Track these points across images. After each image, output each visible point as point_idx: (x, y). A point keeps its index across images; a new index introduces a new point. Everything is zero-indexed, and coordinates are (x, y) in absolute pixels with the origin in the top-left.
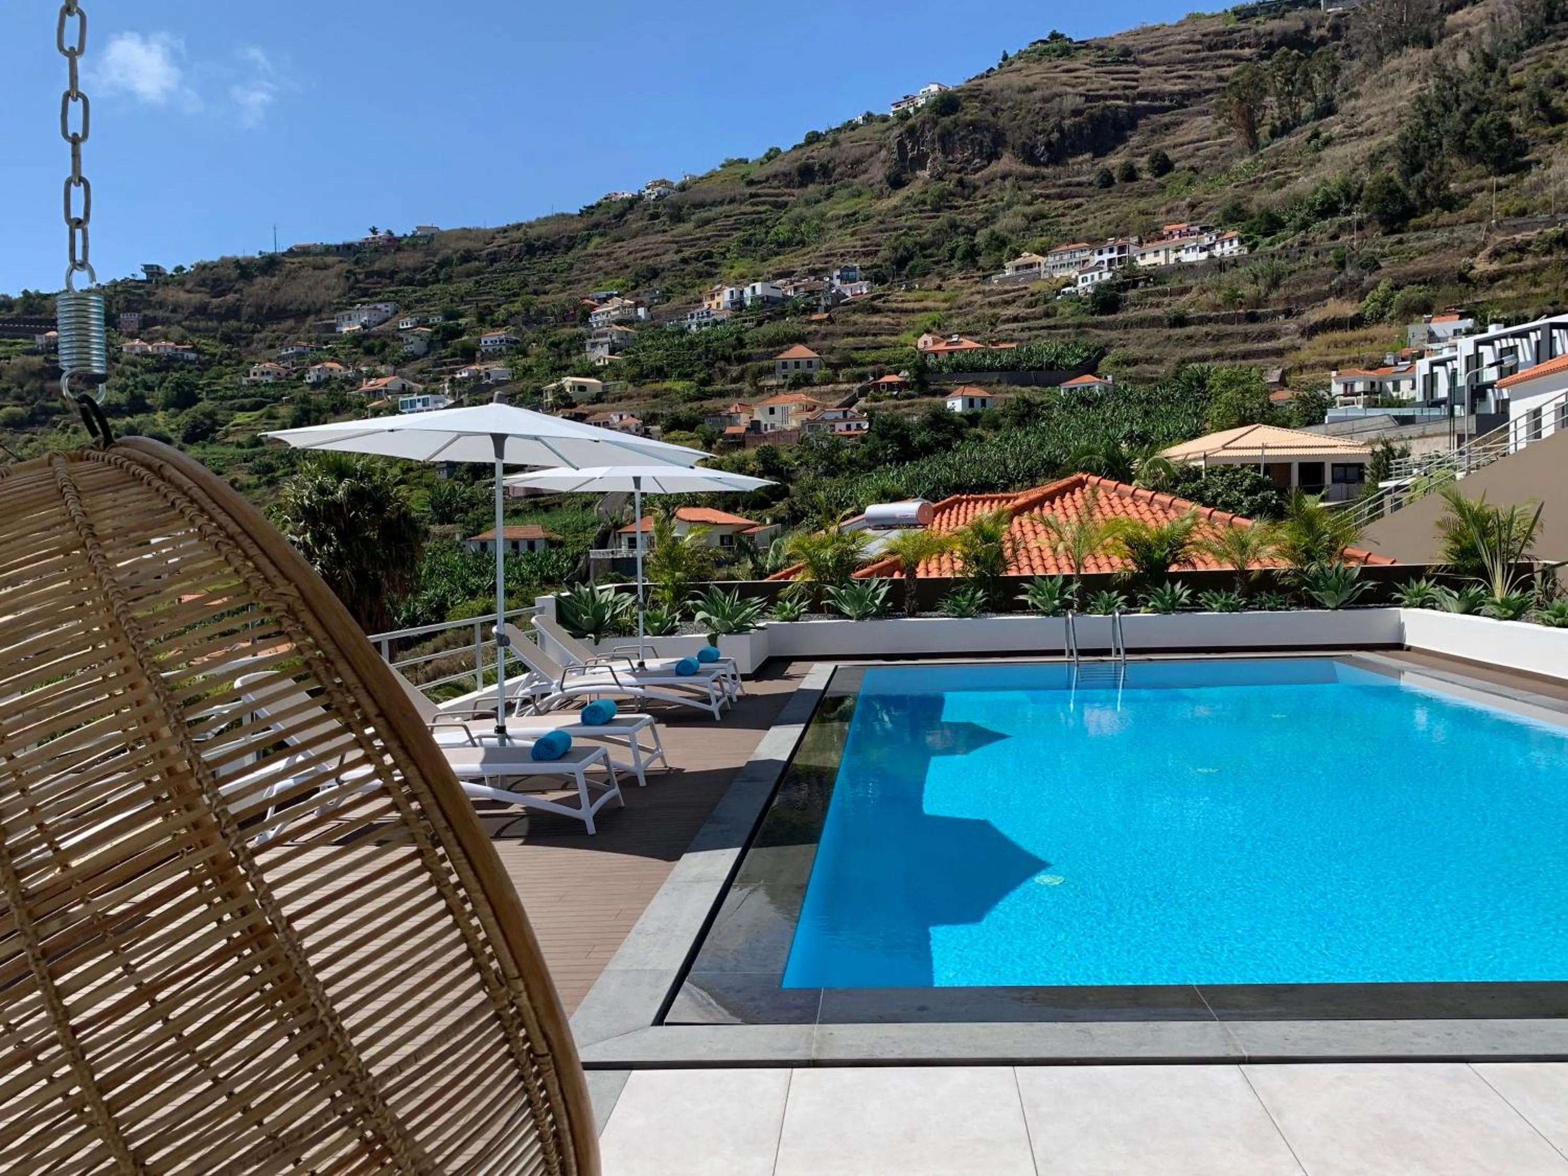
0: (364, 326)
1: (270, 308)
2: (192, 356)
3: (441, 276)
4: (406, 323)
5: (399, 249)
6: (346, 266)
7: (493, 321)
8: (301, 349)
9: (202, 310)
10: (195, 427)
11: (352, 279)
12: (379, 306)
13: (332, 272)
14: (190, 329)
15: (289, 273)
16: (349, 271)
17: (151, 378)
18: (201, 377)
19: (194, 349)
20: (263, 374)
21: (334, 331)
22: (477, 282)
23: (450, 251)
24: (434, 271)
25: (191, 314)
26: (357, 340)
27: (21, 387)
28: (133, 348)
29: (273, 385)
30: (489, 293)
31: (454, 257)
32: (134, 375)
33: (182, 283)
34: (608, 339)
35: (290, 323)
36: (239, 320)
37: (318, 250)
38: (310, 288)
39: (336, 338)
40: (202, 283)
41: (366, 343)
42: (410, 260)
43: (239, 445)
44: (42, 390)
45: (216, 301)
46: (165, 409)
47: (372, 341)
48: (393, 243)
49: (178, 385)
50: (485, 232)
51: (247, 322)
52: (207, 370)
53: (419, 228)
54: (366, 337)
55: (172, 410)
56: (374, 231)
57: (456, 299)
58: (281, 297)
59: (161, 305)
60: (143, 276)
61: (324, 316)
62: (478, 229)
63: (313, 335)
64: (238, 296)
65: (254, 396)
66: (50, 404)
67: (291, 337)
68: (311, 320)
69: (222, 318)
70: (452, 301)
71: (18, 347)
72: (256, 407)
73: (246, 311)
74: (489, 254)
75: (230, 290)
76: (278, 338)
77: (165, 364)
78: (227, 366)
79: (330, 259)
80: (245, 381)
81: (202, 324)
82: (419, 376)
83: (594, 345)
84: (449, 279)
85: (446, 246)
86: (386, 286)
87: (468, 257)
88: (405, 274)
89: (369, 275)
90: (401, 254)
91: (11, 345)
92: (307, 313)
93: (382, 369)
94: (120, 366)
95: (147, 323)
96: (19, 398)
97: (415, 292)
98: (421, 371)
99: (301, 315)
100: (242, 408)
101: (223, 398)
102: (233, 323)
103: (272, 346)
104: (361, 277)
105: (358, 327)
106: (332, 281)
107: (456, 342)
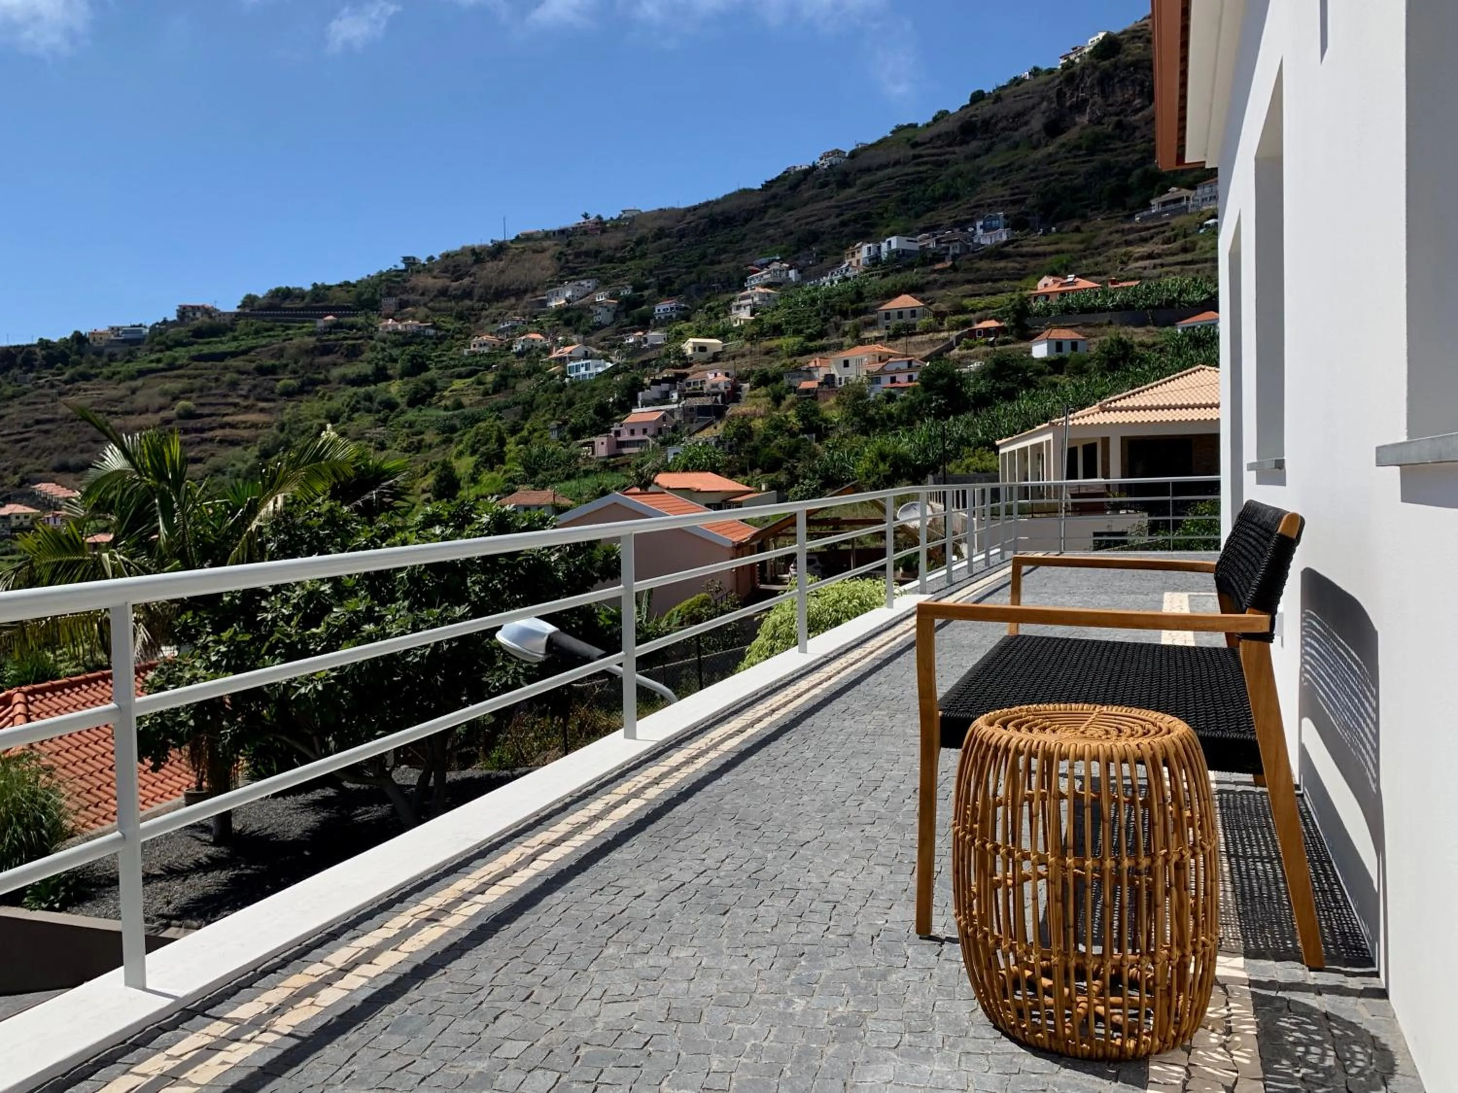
0: (568, 301)
1: (497, 288)
2: (432, 332)
3: (637, 254)
4: (601, 297)
5: (604, 231)
6: (560, 249)
7: (670, 291)
8: (515, 323)
9: (443, 292)
10: (416, 393)
11: (563, 260)
12: (583, 282)
13: (548, 254)
14: (432, 309)
15: (514, 255)
16: (561, 253)
17: (395, 352)
18: (433, 350)
19: (434, 326)
20: (481, 345)
21: (545, 306)
22: (665, 256)
23: (646, 231)
24: (632, 249)
25: (436, 296)
26: (560, 312)
27: (296, 362)
28: (386, 327)
29: (488, 355)
30: (673, 266)
31: (650, 236)
32: (383, 349)
33: (430, 271)
35: (513, 300)
36: (471, 300)
37: (540, 236)
38: (529, 270)
39: (544, 312)
40: (445, 270)
41: (566, 316)
42: (611, 241)
43: (446, 408)
44: (311, 365)
45: (455, 284)
46: (401, 378)
47: (571, 314)
48: (601, 225)
49: (414, 357)
50: (679, 210)
51: (479, 301)
52: (441, 343)
53: (624, 212)
54: (567, 310)
55: (406, 379)
56: (586, 216)
57: (646, 273)
58: (506, 279)
59: (413, 289)
60: (402, 266)
61: (538, 293)
62: (673, 209)
63: (527, 310)
64: (472, 279)
65: (470, 365)
66: (316, 376)
67: (510, 313)
68: (528, 298)
69: (457, 298)
70: (643, 275)
71: (304, 330)
72: (469, 375)
73: (478, 292)
74: (679, 231)
75: (468, 274)
76: (500, 314)
77: (406, 340)
78: (458, 340)
79: (546, 244)
80: (466, 352)
81: (443, 305)
82: (602, 344)
83: (739, 308)
84: (643, 256)
85: (643, 226)
86: (591, 264)
87: (660, 234)
88: (606, 253)
89: (578, 255)
90: (605, 235)
91: (300, 328)
92: (525, 291)
93: (574, 339)
94: (373, 342)
95: (403, 305)
96: (295, 372)
97: (614, 268)
98: (604, 339)
99: (519, 293)
100: (460, 376)
101: (447, 367)
102: (468, 303)
103: (495, 322)
104: (571, 258)
105: (563, 302)
106: (547, 263)
107: (635, 312)
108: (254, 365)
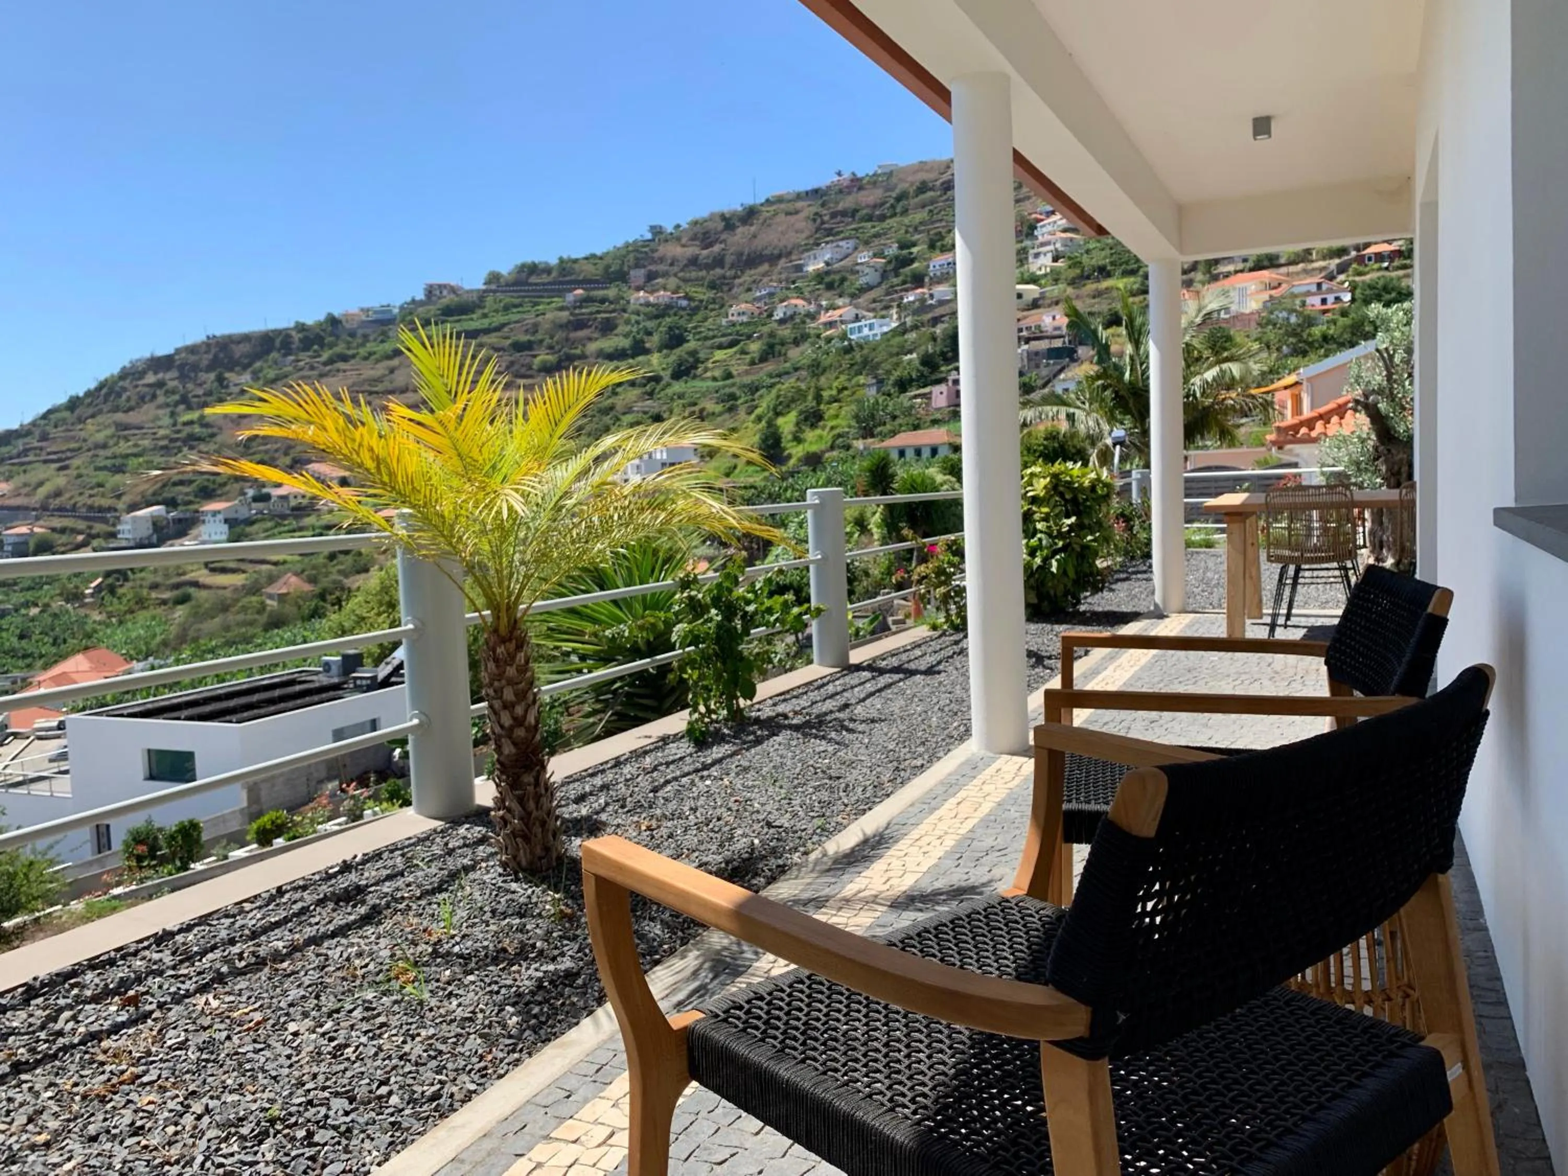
0: (827, 264)
1: (749, 255)
2: (684, 303)
3: (898, 210)
4: (864, 257)
5: (861, 188)
6: (814, 209)
7: (943, 246)
8: (772, 290)
9: (693, 262)
10: (680, 365)
11: (819, 221)
12: (841, 243)
13: (802, 215)
14: (683, 279)
15: (765, 221)
16: (816, 214)
17: (650, 324)
18: (689, 321)
19: (687, 297)
20: (739, 314)
21: (801, 271)
22: (931, 211)
23: (907, 185)
24: (893, 206)
25: (686, 266)
26: (820, 277)
27: (552, 337)
28: (638, 299)
29: (748, 324)
30: (941, 220)
31: (911, 191)
32: (638, 322)
33: (678, 239)
34: (1051, 247)
35: (765, 267)
36: (723, 268)
37: (790, 197)
38: (783, 233)
39: (802, 277)
40: (694, 238)
41: (827, 279)
42: (870, 197)
43: (714, 379)
44: (567, 339)
45: (705, 252)
46: (660, 351)
47: (832, 276)
48: (856, 183)
49: (670, 328)
50: (940, 163)
51: (730, 269)
52: (695, 314)
53: (880, 167)
54: (827, 273)
55: (665, 351)
56: (839, 174)
57: (911, 230)
58: (759, 244)
59: (662, 260)
60: (649, 236)
61: (794, 257)
62: (934, 162)
63: (783, 276)
64: (723, 246)
65: (730, 334)
66: (573, 351)
67: (765, 280)
68: (782, 262)
69: (709, 267)
70: (907, 232)
71: (553, 305)
72: (731, 345)
73: (729, 259)
74: (943, 184)
75: (716, 241)
76: (754, 282)
77: (661, 312)
78: (712, 310)
79: (799, 204)
80: (724, 322)
81: (694, 275)
82: (874, 305)
83: (1037, 255)
84: (905, 212)
85: (901, 180)
86: (848, 224)
87: (923, 188)
88: (865, 212)
89: (834, 215)
90: (862, 193)
91: (549, 304)
92: (779, 256)
93: (840, 302)
94: (626, 315)
95: (651, 277)
96: (551, 347)
97: (874, 227)
98: (874, 301)
99: (773, 259)
100: (720, 347)
101: (706, 338)
102: (719, 271)
103: (749, 290)
104: (826, 218)
105: (822, 265)
106: (801, 225)
107: (907, 270)
108: (509, 342)
